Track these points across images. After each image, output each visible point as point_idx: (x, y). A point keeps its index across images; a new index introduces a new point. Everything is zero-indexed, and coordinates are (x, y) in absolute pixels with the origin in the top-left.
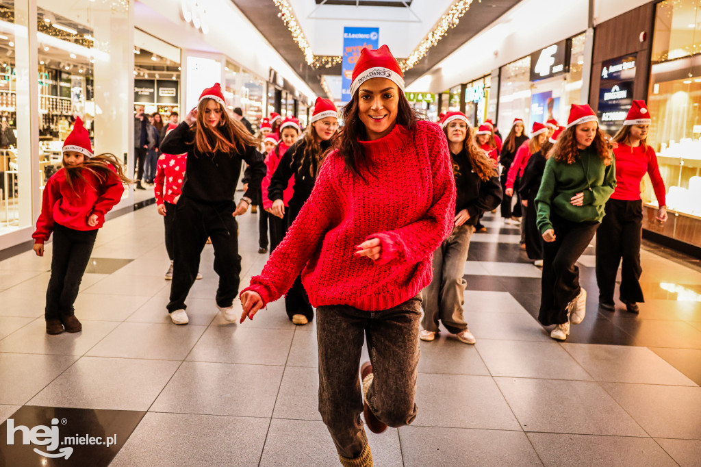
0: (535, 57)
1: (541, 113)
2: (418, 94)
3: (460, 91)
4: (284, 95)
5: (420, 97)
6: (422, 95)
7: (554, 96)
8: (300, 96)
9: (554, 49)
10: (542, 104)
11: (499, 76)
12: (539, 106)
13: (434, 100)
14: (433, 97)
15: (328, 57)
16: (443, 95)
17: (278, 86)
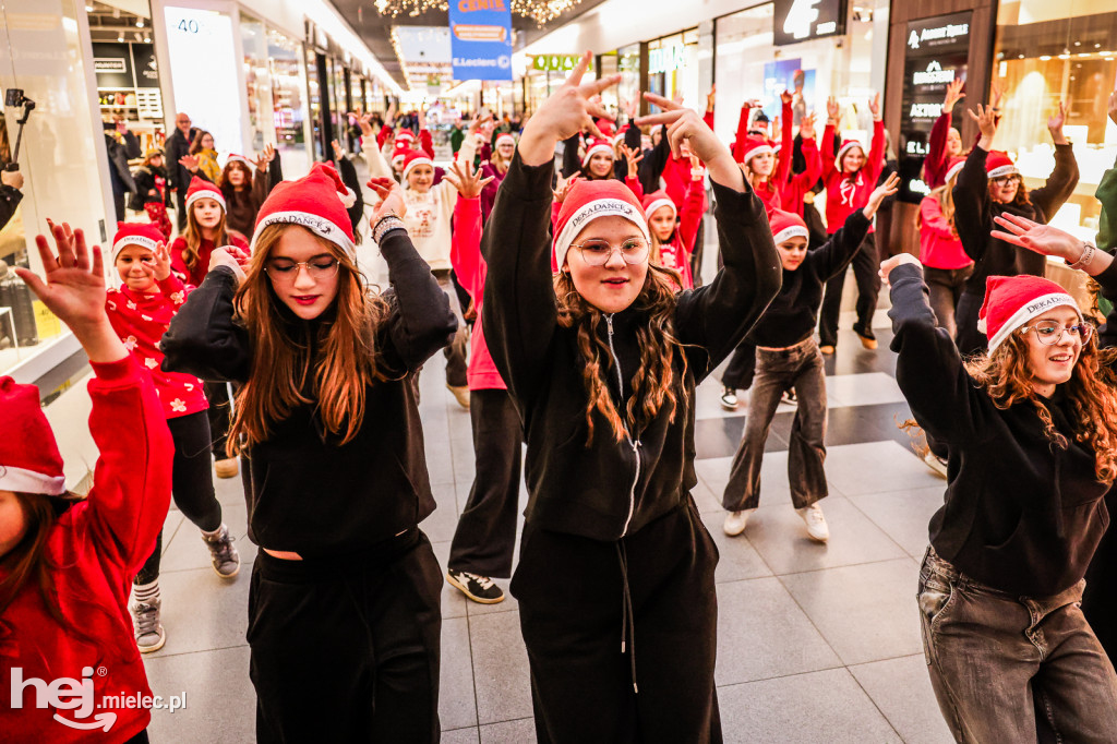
2: (564, 60)
4: (329, 62)
5: (568, 63)
6: (571, 60)
7: (805, 67)
8: (351, 60)
10: (784, 79)
12: (779, 82)
16: (604, 59)
17: (320, 47)
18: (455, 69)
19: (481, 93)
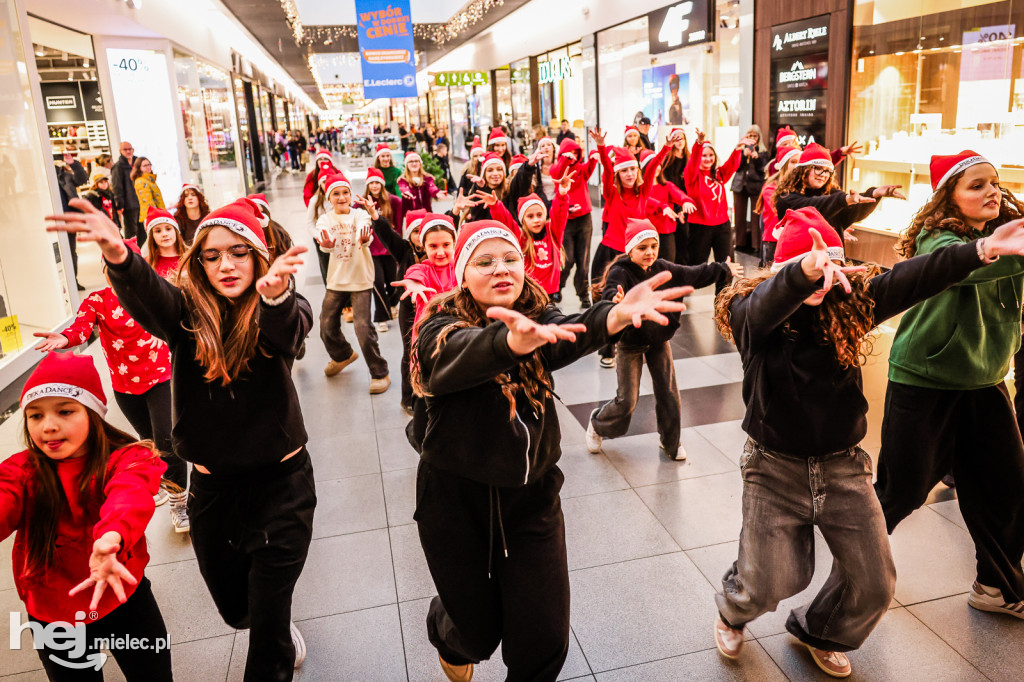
1: (661, 95)
2: (463, 76)
3: (527, 66)
4: (254, 89)
5: (466, 79)
6: (469, 76)
7: (678, 72)
8: (275, 86)
10: (660, 84)
12: (656, 86)
13: (485, 80)
14: (484, 76)
15: (327, 27)
16: (498, 73)
17: (246, 76)
18: (366, 89)
19: (391, 108)
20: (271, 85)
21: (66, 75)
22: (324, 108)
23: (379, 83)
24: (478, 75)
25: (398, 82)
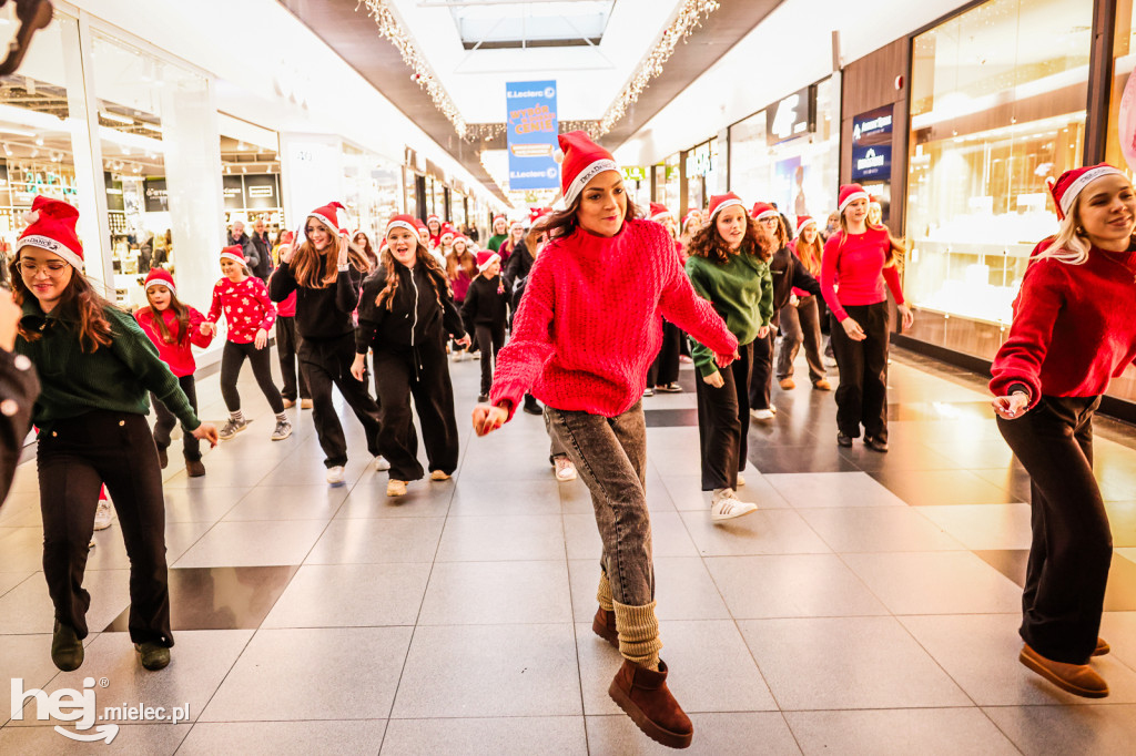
0: (771, 112)
3: (678, 161)
4: (428, 182)
6: (627, 171)
8: (453, 182)
9: (795, 101)
11: (729, 139)
12: (786, 177)
13: (644, 176)
14: (642, 171)
15: (487, 125)
16: (657, 168)
17: (419, 170)
18: (512, 180)
20: (448, 180)
21: (266, 168)
22: (510, 206)
23: (524, 175)
24: (636, 171)
25: (542, 174)
